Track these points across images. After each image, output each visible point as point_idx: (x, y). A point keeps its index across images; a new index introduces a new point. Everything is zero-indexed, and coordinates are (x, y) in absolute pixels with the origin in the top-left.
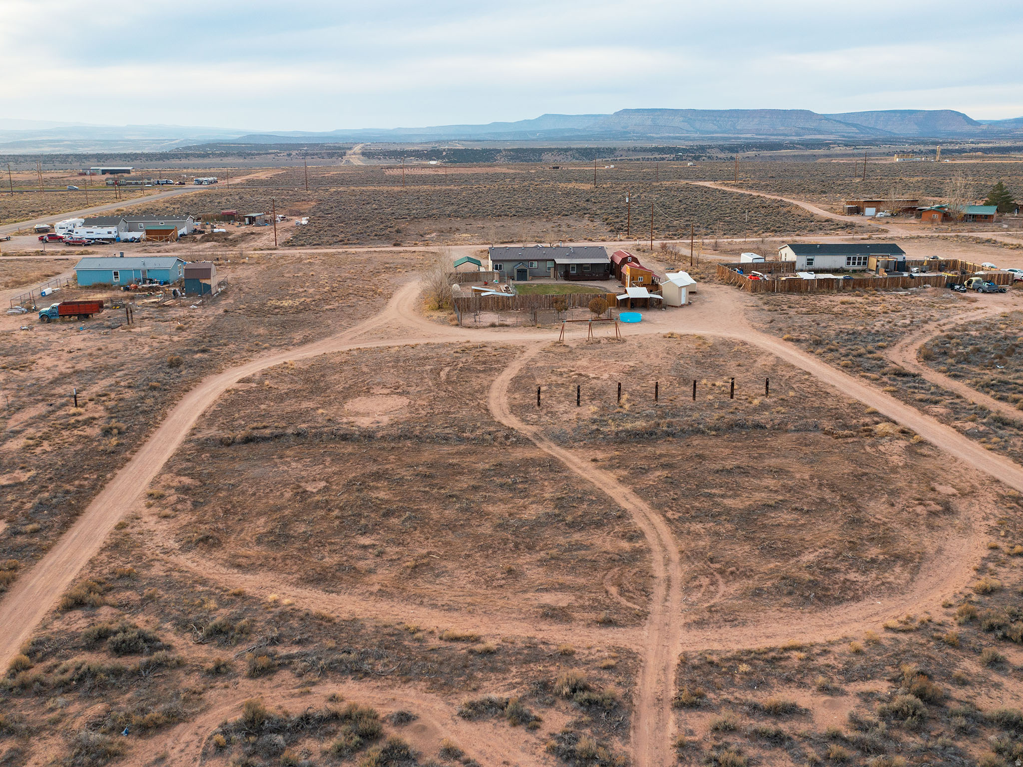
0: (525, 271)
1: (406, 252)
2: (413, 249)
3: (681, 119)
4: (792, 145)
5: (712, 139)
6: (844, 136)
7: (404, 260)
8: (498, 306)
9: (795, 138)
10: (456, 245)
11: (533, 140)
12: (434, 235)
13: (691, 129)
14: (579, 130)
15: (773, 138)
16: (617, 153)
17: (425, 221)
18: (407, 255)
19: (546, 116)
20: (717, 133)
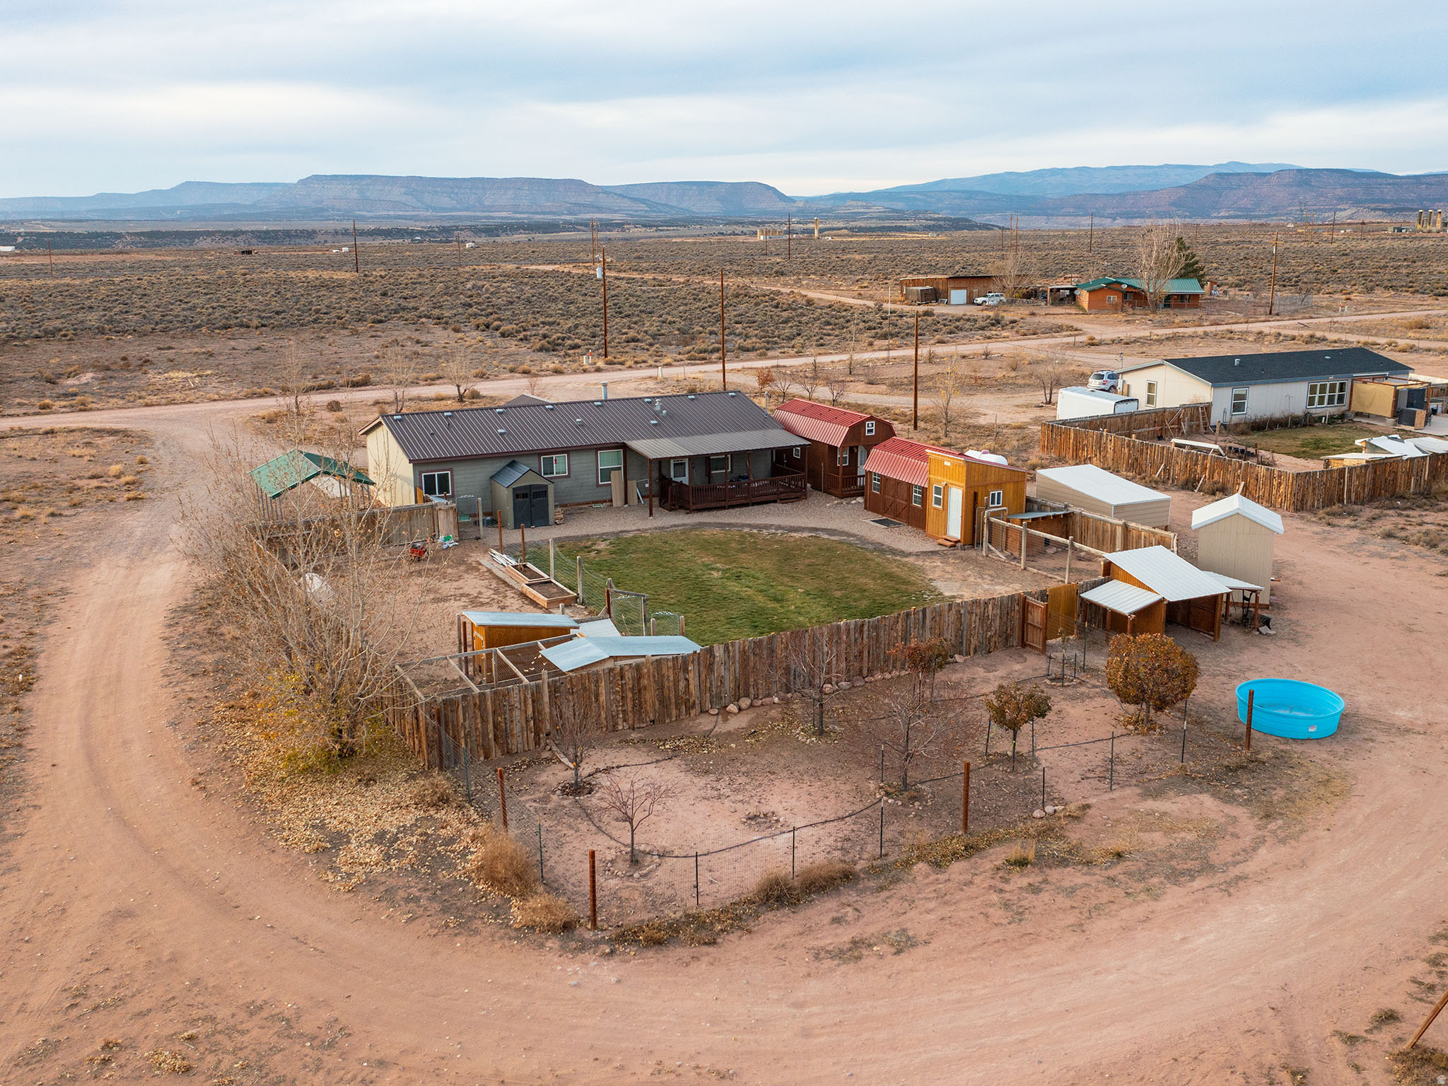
0: (541, 492)
1: (22, 433)
2: (45, 422)
3: (403, 190)
4: (570, 226)
5: (452, 218)
6: (631, 216)
7: (24, 467)
8: (639, 706)
9: (568, 218)
10: (172, 402)
11: (173, 220)
12: (87, 377)
13: (419, 205)
14: (246, 207)
15: (538, 218)
16: (319, 238)
17: (42, 346)
18: (31, 446)
19: (188, 184)
20: (458, 210)
